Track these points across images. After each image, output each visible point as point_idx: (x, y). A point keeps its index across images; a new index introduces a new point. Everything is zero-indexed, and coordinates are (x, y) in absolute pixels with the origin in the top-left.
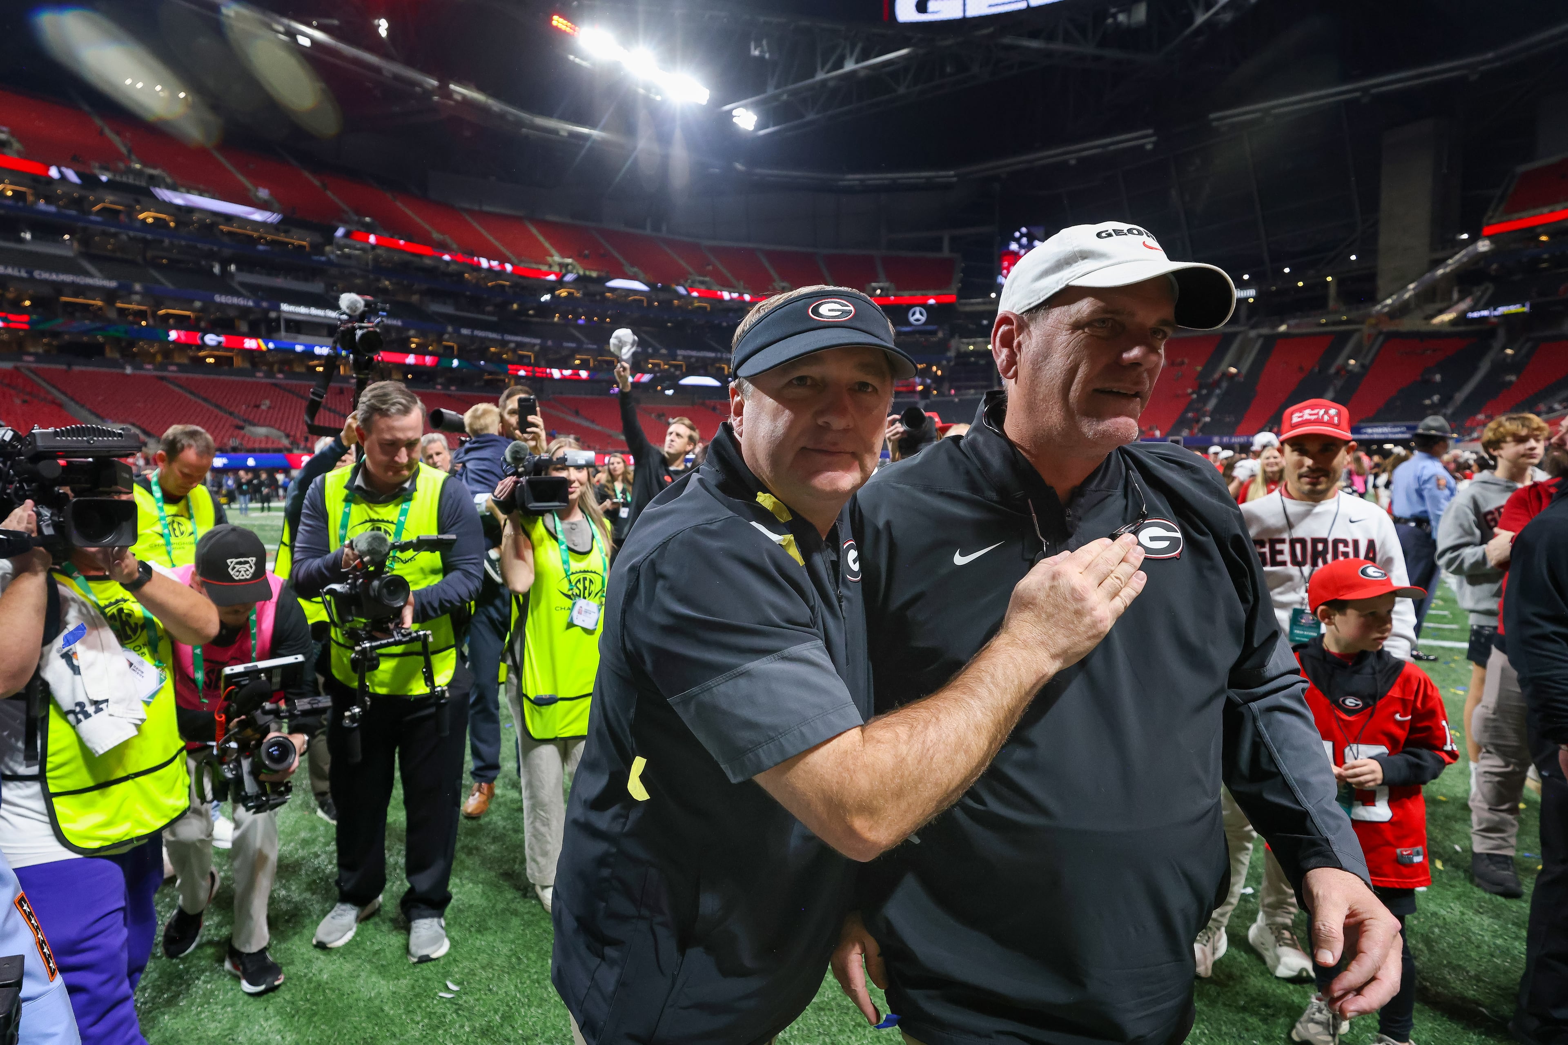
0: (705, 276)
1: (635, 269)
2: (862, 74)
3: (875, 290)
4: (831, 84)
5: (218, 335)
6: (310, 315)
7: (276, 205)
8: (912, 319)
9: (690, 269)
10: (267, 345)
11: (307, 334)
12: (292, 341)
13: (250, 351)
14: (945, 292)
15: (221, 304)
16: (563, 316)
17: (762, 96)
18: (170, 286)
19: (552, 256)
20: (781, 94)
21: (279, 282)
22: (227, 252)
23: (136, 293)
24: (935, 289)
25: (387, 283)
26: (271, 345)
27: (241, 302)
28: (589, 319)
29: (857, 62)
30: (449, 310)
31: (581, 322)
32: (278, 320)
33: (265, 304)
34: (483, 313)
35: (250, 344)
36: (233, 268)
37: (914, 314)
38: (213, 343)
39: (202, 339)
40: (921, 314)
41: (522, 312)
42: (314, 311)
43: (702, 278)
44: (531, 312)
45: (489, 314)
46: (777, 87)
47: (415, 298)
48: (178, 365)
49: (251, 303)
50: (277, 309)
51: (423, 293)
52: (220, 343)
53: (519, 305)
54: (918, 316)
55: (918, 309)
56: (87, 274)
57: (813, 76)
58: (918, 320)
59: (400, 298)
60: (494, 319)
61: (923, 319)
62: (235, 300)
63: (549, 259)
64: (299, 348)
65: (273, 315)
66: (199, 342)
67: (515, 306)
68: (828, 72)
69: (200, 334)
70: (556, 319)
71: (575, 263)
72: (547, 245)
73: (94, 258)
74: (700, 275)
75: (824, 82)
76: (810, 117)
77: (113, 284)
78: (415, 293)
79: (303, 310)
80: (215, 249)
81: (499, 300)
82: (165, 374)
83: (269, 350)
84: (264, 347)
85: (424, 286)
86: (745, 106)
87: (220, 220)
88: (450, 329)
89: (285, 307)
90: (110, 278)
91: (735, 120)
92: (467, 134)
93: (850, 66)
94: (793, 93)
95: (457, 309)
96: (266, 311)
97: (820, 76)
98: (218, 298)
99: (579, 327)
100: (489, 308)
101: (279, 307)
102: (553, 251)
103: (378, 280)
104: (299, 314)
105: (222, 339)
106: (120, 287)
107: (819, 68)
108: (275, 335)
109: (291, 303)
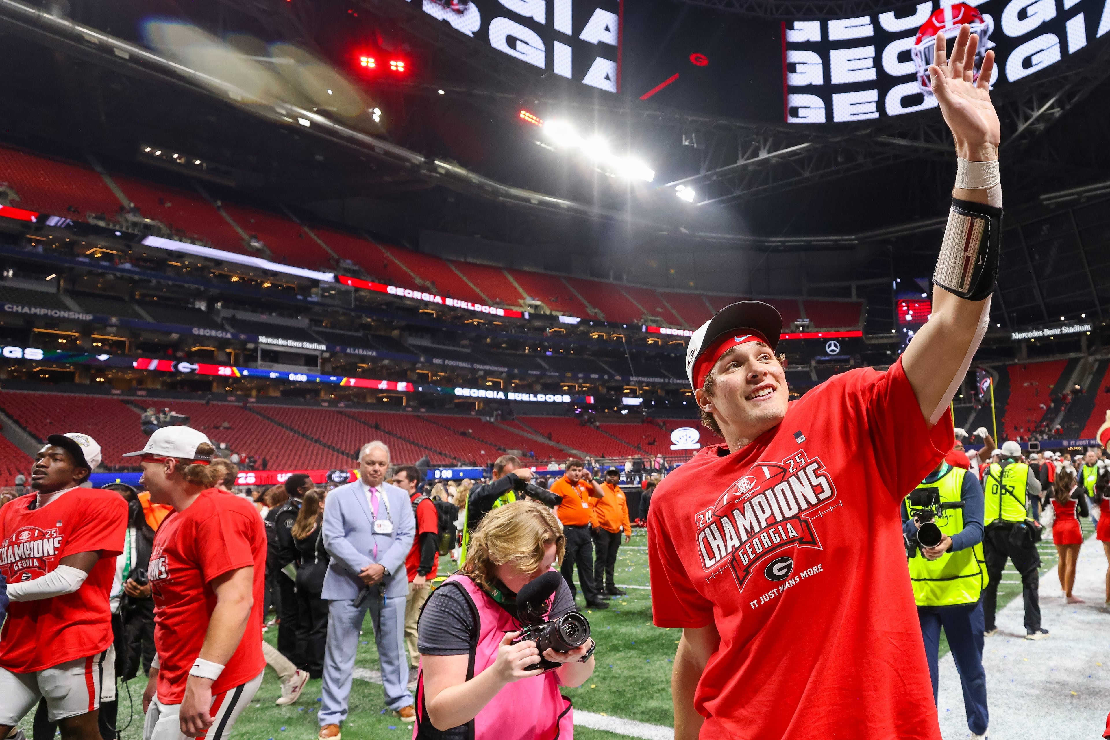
0: (656, 316)
1: (596, 310)
2: (774, 161)
3: (798, 327)
4: (750, 168)
5: (192, 364)
6: (287, 346)
7: (268, 252)
8: (828, 350)
9: (645, 311)
10: (241, 372)
11: (283, 363)
12: (268, 369)
13: (225, 377)
14: (853, 328)
15: (199, 336)
16: (533, 348)
17: (698, 176)
18: (149, 319)
19: (523, 299)
20: (712, 175)
21: (264, 318)
22: (214, 291)
23: (112, 326)
24: (845, 326)
25: (369, 320)
26: (246, 373)
27: (220, 334)
28: (556, 351)
29: (769, 152)
30: (426, 342)
31: (548, 353)
32: (255, 350)
33: (243, 337)
34: (458, 346)
35: (224, 371)
36: (219, 304)
37: (830, 346)
38: (188, 370)
39: (176, 367)
40: (836, 346)
41: (496, 345)
42: (291, 343)
43: (653, 318)
44: (504, 345)
45: (463, 346)
46: (708, 170)
47: (395, 333)
48: (148, 390)
49: (229, 336)
50: (256, 341)
51: (402, 329)
52: (193, 370)
53: (491, 340)
54: (833, 347)
55: (832, 342)
56: (67, 309)
57: (736, 163)
58: (833, 351)
59: (382, 333)
60: (468, 351)
61: (838, 350)
62: (213, 333)
63: (521, 301)
64: (273, 375)
65: (250, 346)
66: (173, 369)
67: (488, 340)
68: (747, 159)
69: (174, 363)
70: (527, 351)
71: (543, 305)
72: (521, 290)
73: (74, 294)
74: (653, 316)
75: (744, 167)
76: (737, 193)
77: (89, 317)
78: (395, 328)
79: (280, 342)
80: (202, 288)
81: (473, 334)
82: (133, 398)
83: (243, 376)
84: (238, 375)
85: (403, 323)
86: (683, 183)
87: (211, 264)
88: (422, 359)
89: (262, 339)
90: (87, 312)
91: (677, 194)
92: (451, 200)
93: (763, 155)
94: (722, 174)
95: (433, 343)
96: (245, 342)
97: (741, 162)
98: (195, 331)
99: (546, 358)
100: (465, 342)
101: (258, 339)
102: (525, 295)
103: (360, 317)
104: (277, 345)
105: (196, 367)
106: (95, 320)
107: (740, 156)
108: (252, 364)
109: (268, 336)
